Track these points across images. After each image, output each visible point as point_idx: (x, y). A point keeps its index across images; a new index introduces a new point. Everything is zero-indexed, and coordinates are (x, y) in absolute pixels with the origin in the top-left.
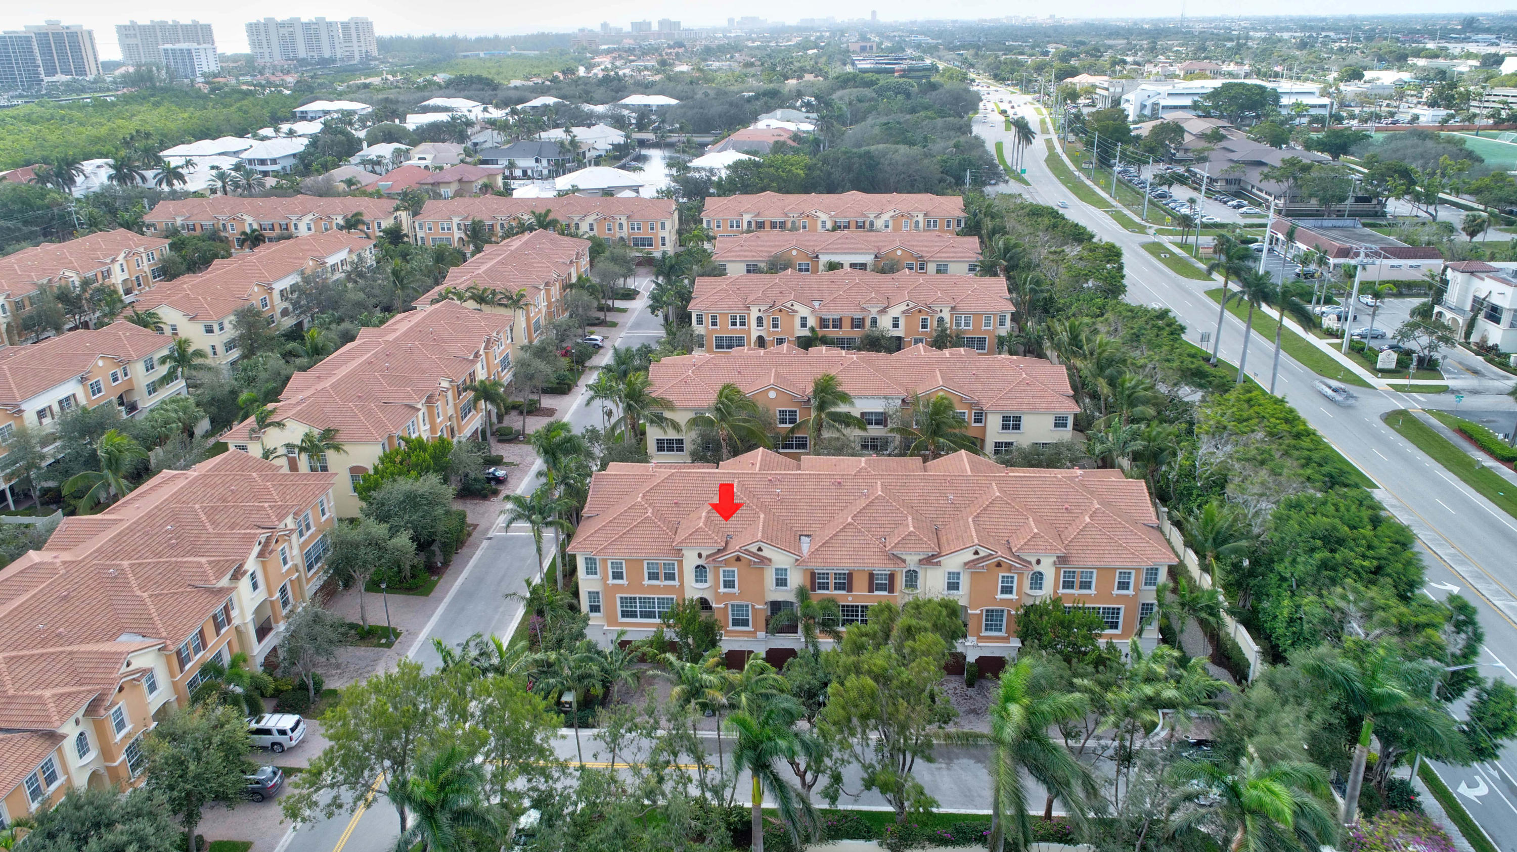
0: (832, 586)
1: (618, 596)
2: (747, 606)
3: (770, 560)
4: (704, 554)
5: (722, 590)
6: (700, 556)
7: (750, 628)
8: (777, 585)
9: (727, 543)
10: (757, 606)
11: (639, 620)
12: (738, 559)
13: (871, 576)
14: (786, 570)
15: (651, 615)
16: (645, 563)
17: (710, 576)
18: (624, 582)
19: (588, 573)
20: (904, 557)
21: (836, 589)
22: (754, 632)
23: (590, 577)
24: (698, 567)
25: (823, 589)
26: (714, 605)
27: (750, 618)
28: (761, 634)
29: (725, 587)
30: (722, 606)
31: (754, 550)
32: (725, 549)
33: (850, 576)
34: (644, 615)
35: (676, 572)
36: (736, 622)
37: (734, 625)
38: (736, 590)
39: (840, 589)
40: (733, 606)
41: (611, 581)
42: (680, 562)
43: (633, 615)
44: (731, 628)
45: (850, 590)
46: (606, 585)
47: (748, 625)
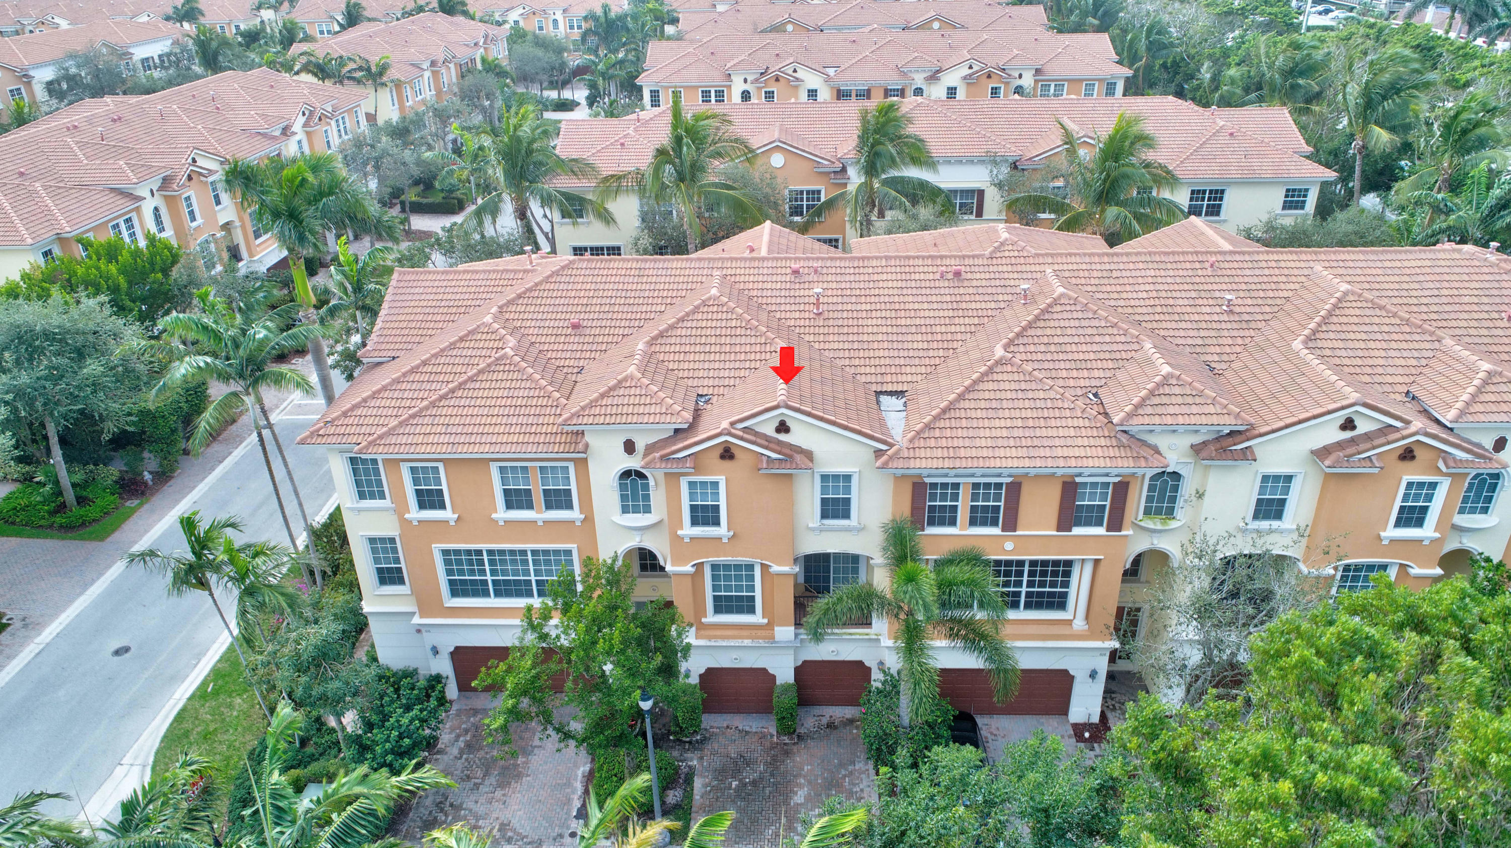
0: (963, 515)
1: (437, 547)
2: (750, 567)
3: (809, 455)
4: (640, 445)
5: (688, 530)
6: (629, 447)
7: (757, 618)
8: (824, 515)
9: (697, 413)
10: (775, 568)
11: (492, 602)
12: (727, 454)
13: (1070, 488)
14: (847, 478)
15: (520, 589)
16: (494, 468)
17: (658, 496)
18: (447, 514)
19: (362, 496)
20: (1152, 439)
21: (973, 522)
22: (770, 626)
23: (368, 503)
24: (626, 474)
25: (942, 523)
26: (669, 568)
27: (758, 594)
28: (785, 632)
29: (695, 522)
30: (688, 568)
31: (769, 430)
32: (693, 427)
33: (1015, 489)
34: (504, 589)
35: (573, 487)
36: (722, 605)
37: (718, 610)
38: (722, 530)
39: (984, 523)
40: (715, 567)
41: (415, 514)
42: (582, 464)
43: (479, 589)
44: (711, 618)
45: (1011, 524)
46: (405, 523)
47: (751, 610)
